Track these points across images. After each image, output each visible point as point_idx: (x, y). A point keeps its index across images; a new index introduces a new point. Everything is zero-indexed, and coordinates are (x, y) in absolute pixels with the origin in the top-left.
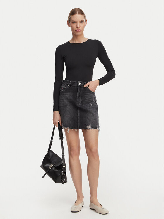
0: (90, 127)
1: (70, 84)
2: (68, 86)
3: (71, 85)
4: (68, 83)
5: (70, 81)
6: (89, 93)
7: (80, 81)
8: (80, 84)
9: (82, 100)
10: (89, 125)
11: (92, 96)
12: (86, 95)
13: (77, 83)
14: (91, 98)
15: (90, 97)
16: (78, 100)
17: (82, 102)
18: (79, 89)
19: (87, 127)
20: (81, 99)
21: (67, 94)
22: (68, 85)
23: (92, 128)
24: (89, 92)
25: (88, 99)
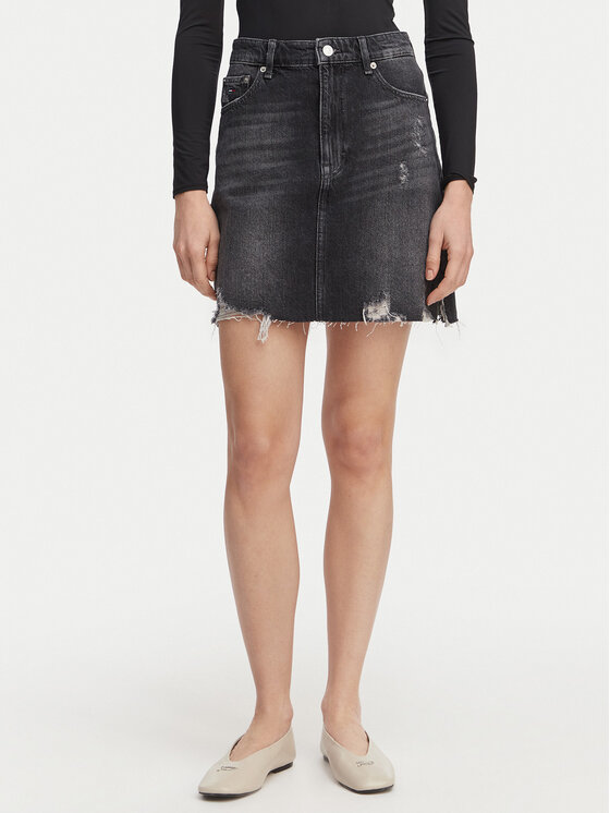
0: (383, 309)
1: (271, 56)
2: (263, 69)
3: (278, 66)
4: (258, 53)
5: (273, 43)
6: (387, 103)
7: (329, 33)
8: (328, 51)
9: (346, 147)
10: (381, 298)
11: (404, 117)
12: (369, 117)
13: (314, 51)
14: (398, 132)
15: (394, 127)
16: (327, 149)
17: (348, 157)
18: (327, 83)
19: (371, 309)
20: (343, 140)
21: (259, 116)
22: (259, 67)
23: (399, 312)
24: (387, 98)
25: (384, 136)
